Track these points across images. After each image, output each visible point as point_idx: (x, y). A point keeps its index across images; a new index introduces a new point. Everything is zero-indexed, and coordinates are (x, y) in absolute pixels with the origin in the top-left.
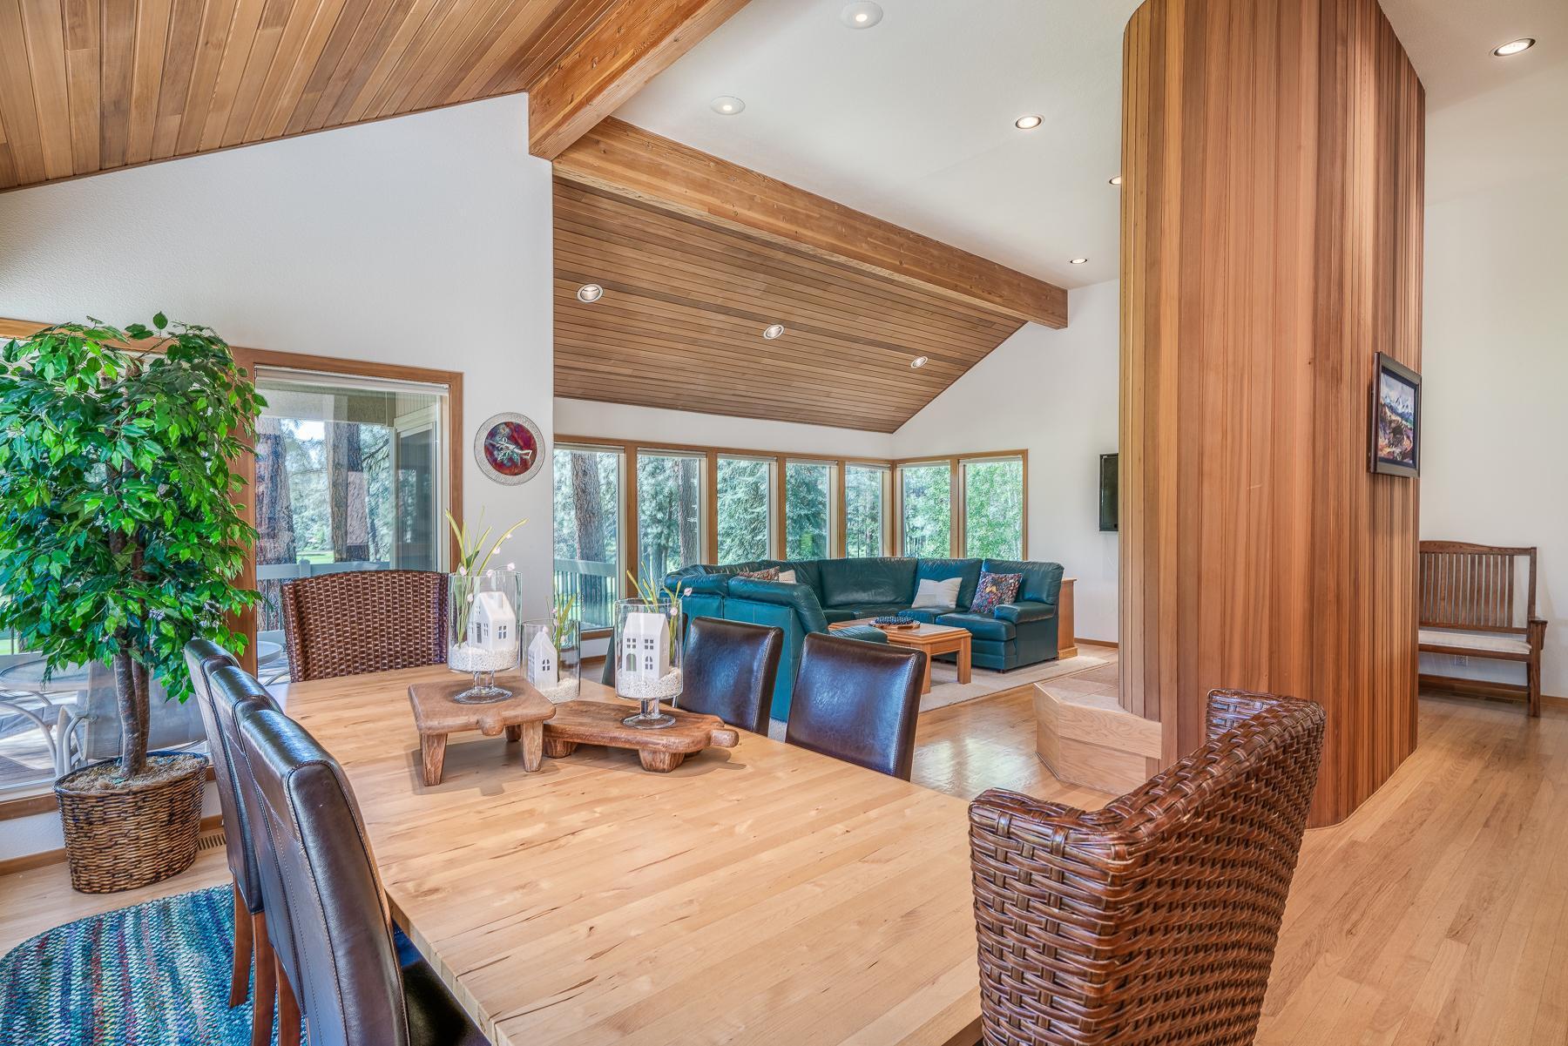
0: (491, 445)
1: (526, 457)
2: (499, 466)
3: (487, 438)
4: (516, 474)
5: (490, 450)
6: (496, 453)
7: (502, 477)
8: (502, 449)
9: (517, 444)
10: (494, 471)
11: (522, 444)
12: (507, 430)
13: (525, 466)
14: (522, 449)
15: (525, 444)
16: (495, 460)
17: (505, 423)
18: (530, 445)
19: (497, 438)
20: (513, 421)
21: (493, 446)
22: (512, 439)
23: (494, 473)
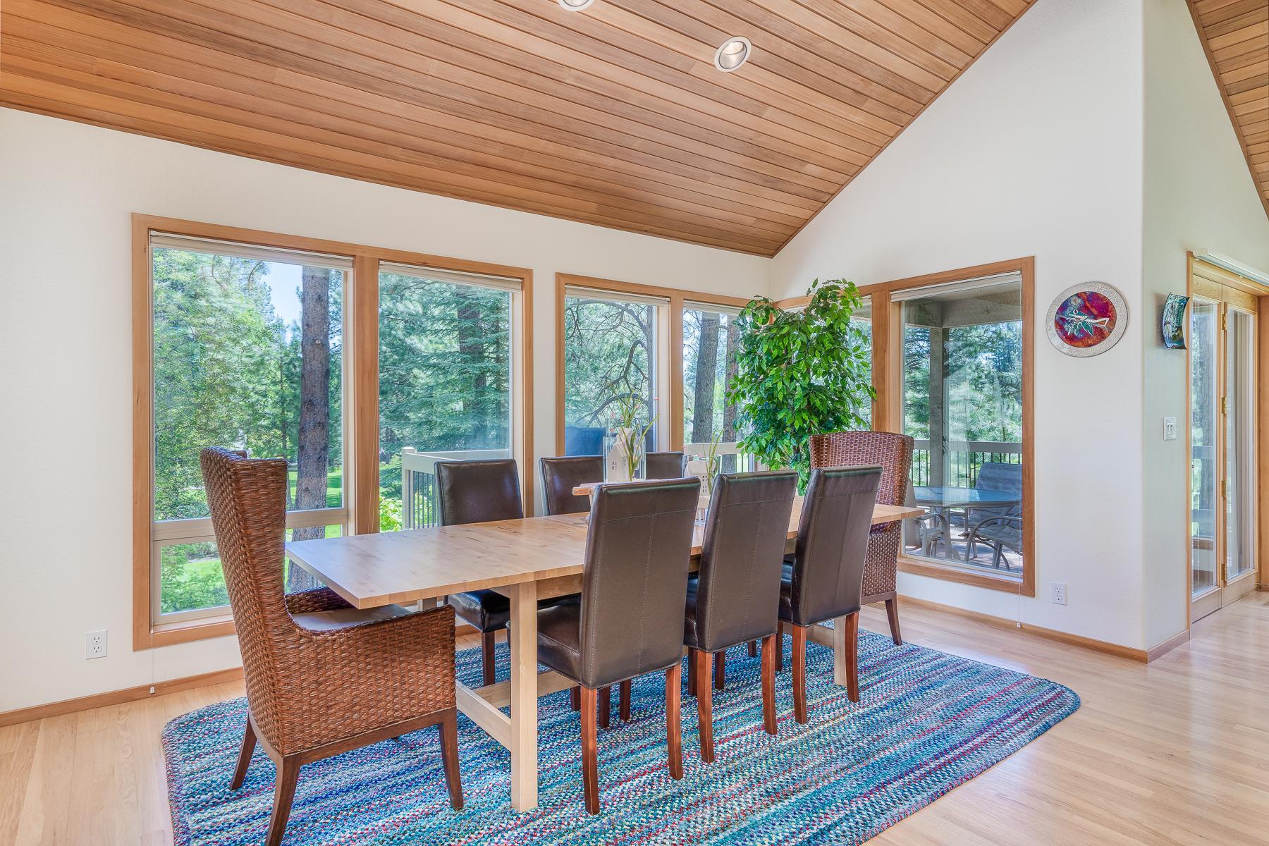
0: (1062, 319)
1: (1101, 326)
2: (1071, 339)
3: (1057, 313)
4: (1090, 345)
5: (1060, 324)
6: (1066, 326)
7: (1075, 350)
8: (1072, 321)
9: (1090, 314)
10: (1066, 345)
11: (1095, 312)
12: (1079, 301)
13: (1101, 335)
14: (1095, 318)
15: (1100, 312)
16: (1065, 334)
17: (1077, 295)
18: (1107, 311)
19: (1068, 312)
20: (1087, 290)
21: (1063, 320)
22: (1084, 309)
23: (1067, 347)
